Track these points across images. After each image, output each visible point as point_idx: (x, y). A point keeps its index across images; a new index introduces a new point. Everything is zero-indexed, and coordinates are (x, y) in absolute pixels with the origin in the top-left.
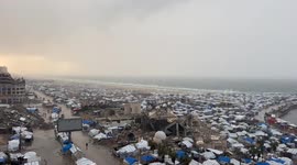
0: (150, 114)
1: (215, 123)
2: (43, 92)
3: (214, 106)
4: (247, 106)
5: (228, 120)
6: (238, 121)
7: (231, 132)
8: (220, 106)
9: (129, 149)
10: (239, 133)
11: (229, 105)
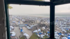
0: (41, 23)
1: (58, 25)
2: (17, 18)
3: (58, 20)
4: (67, 20)
5: (62, 24)
6: (64, 24)
7: (62, 27)
8: (60, 20)
9: (36, 31)
10: (65, 27)
11: (62, 20)
